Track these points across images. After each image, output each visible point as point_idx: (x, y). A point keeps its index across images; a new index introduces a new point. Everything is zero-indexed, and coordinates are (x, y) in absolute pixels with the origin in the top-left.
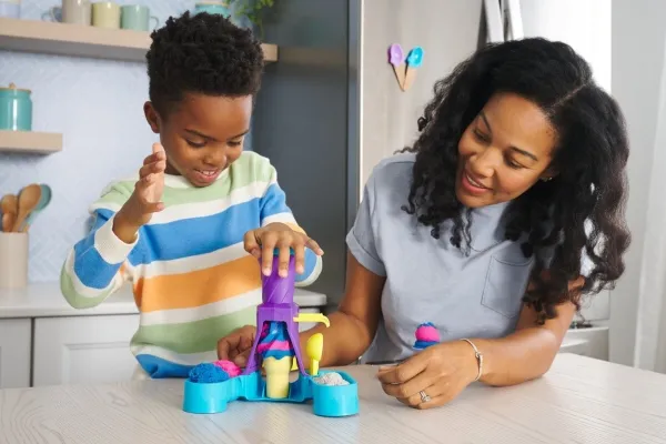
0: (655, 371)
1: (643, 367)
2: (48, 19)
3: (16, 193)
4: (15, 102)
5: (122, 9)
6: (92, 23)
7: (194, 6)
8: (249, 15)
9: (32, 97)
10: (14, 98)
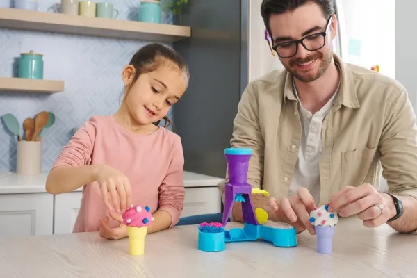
2: (52, 11)
3: (32, 117)
5: (96, 5)
6: (79, 14)
7: (139, 3)
8: (172, 9)
9: (43, 59)
10: (33, 59)
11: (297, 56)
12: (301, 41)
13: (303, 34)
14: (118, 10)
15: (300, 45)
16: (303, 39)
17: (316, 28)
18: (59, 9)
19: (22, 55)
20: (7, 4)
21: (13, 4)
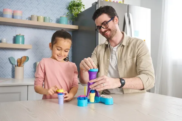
0: (159, 94)
1: (156, 93)
2: (28, 19)
3: (20, 58)
4: (21, 38)
5: (44, 18)
6: (38, 21)
7: (60, 17)
8: (72, 19)
9: (24, 37)
12: (101, 26)
13: (102, 24)
14: (52, 19)
18: (30, 19)
19: (17, 35)
20: (11, 17)
21: (13, 17)
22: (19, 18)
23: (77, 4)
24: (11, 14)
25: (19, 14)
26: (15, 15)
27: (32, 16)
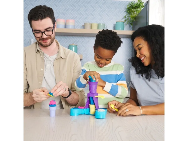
6: (91, 28)
10: (73, 47)
11: (42, 37)
12: (44, 32)
13: (45, 30)
15: (43, 33)
16: (45, 31)
17: (50, 28)
18: (84, 27)
19: (70, 45)
20: (63, 27)
21: (65, 27)
22: (71, 27)
23: (135, 5)
24: (64, 24)
25: (71, 23)
26: (67, 24)
27: (85, 23)
